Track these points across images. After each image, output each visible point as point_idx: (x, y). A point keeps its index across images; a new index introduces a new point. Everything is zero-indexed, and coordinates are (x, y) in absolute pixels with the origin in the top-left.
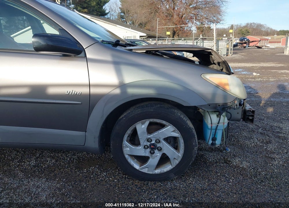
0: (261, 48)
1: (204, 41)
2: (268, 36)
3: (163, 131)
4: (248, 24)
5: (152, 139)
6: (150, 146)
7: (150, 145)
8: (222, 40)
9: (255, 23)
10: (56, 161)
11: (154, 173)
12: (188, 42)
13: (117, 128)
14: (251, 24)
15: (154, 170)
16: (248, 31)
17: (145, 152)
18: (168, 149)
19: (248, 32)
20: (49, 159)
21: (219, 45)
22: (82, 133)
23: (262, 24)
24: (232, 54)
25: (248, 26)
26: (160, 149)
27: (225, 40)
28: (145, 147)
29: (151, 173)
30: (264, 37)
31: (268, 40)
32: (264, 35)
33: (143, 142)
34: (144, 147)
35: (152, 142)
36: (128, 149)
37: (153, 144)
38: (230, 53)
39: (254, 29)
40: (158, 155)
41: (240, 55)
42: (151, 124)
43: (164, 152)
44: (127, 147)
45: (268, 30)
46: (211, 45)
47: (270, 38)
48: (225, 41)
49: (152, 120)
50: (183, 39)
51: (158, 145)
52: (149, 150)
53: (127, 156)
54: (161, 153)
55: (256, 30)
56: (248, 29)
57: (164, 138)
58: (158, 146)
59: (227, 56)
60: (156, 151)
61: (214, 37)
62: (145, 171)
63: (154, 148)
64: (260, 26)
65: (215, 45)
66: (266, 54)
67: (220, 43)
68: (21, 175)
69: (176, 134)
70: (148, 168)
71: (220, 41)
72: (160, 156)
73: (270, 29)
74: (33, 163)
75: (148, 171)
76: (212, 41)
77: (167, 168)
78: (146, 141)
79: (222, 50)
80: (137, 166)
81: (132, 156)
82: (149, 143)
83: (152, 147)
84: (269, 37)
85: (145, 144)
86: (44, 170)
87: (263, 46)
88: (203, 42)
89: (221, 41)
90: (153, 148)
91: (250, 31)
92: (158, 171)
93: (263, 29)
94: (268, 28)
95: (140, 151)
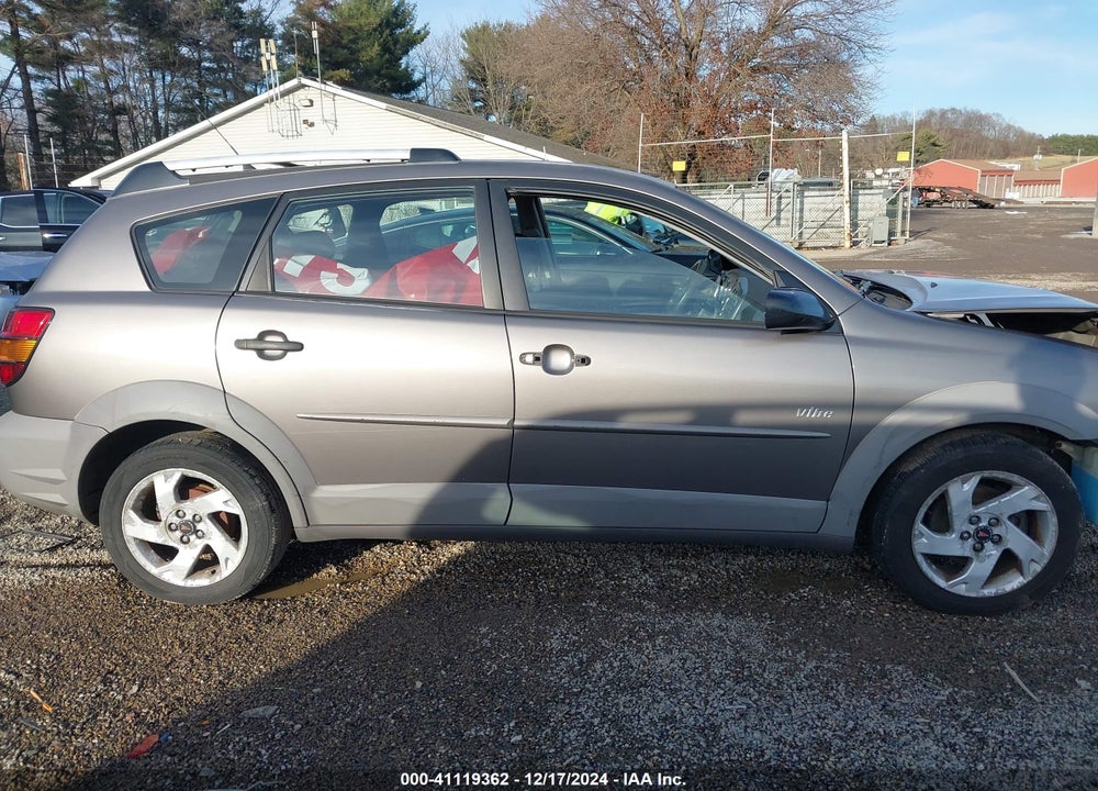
0: (992, 207)
1: (806, 194)
2: (1008, 160)
3: (1011, 499)
4: (931, 114)
5: (982, 516)
6: (978, 533)
7: (977, 531)
8: (871, 188)
9: (958, 108)
11: (981, 595)
12: (746, 196)
14: (944, 113)
15: (981, 588)
16: (932, 141)
17: (962, 547)
18: (1017, 540)
19: (934, 145)
21: (860, 206)
23: (983, 113)
24: (908, 237)
25: (933, 120)
26: (998, 540)
27: (881, 187)
28: (965, 536)
29: (974, 595)
30: (993, 162)
31: (1010, 173)
32: (992, 157)
33: (960, 523)
34: (962, 537)
35: (981, 525)
36: (925, 540)
38: (899, 234)
39: (955, 134)
40: (993, 553)
41: (935, 240)
42: (983, 482)
43: (1009, 546)
44: (922, 535)
45: (1008, 137)
46: (831, 206)
47: (1016, 167)
48: (882, 191)
49: (987, 474)
50: (732, 186)
51: (996, 531)
52: (971, 542)
53: (920, 559)
54: (1001, 549)
55: (962, 136)
56: (933, 133)
57: (1011, 513)
58: (994, 533)
59: (889, 244)
60: (987, 545)
61: (842, 177)
62: (962, 590)
63: (985, 538)
64: (977, 120)
65: (847, 206)
66: (1029, 235)
67: (864, 199)
69: (1042, 505)
70: (966, 583)
71: (861, 192)
72: (999, 554)
73: (1015, 129)
75: (967, 590)
76: (837, 193)
77: (1013, 582)
78: (967, 523)
79: (871, 225)
80: (941, 582)
81: (927, 556)
82: (973, 527)
83: (981, 534)
84: (1014, 160)
85: (964, 529)
87: (999, 200)
88: (803, 196)
89: (867, 191)
90: (983, 537)
91: (941, 139)
92: (989, 591)
93: (990, 134)
94: (1009, 127)
95: (950, 545)
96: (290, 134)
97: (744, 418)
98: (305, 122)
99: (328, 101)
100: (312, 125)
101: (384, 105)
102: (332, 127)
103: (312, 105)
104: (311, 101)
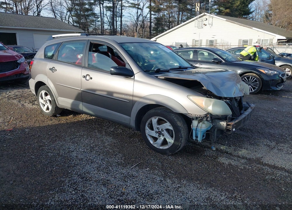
3: (164, 125)
5: (159, 128)
7: (158, 131)
10: (122, 132)
11: (159, 148)
13: (144, 118)
15: (160, 146)
17: (156, 135)
18: (167, 136)
20: (120, 130)
22: (129, 117)
26: (163, 135)
28: (156, 132)
35: (159, 130)
36: (148, 131)
37: (160, 131)
42: (159, 119)
43: (165, 138)
44: (147, 129)
49: (160, 117)
52: (158, 134)
53: (147, 135)
57: (165, 129)
58: (162, 133)
60: (161, 136)
62: (155, 145)
68: (104, 133)
69: (171, 128)
70: (157, 144)
72: (163, 139)
74: (112, 130)
75: (157, 146)
80: (152, 142)
81: (150, 136)
83: (159, 132)
85: (156, 130)
86: (115, 134)
92: (161, 148)
95: (154, 134)
96: (200, 27)
97: (115, 95)
98: (204, 24)
99: (211, 19)
100: (206, 25)
101: (225, 20)
102: (211, 25)
103: (207, 20)
104: (207, 19)
